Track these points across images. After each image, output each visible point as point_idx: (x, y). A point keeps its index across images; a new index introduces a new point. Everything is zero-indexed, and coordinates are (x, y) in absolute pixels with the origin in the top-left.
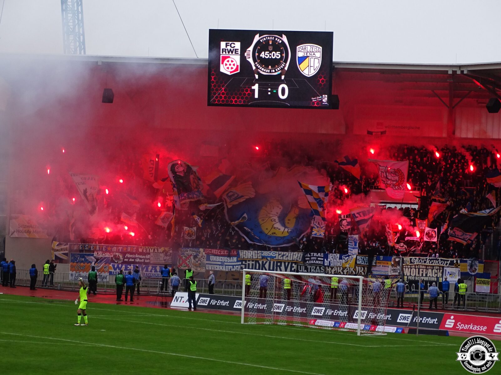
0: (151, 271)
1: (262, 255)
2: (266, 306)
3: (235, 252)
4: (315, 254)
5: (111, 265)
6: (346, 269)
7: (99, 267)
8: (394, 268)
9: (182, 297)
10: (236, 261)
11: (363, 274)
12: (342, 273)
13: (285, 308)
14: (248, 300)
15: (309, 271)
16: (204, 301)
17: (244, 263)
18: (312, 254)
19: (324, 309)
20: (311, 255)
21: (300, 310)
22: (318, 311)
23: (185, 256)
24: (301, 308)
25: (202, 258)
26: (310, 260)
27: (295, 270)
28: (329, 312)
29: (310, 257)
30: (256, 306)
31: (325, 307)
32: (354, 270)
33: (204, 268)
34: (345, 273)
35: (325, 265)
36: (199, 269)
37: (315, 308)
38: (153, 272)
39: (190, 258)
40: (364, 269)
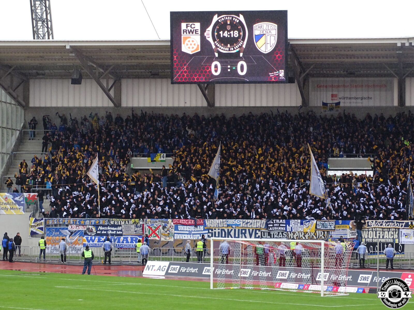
0: (123, 242)
1: (228, 223)
2: (233, 271)
3: (202, 221)
4: (278, 221)
5: (85, 238)
6: (307, 234)
7: (74, 239)
8: (353, 231)
9: (153, 266)
10: (203, 230)
11: (323, 238)
12: (304, 238)
13: (251, 273)
14: (216, 267)
15: (272, 237)
16: (174, 269)
17: (210, 231)
18: (275, 220)
19: (288, 272)
20: (273, 222)
21: (265, 274)
22: (283, 275)
23: (154, 227)
24: (266, 272)
25: (171, 228)
26: (273, 226)
27: (259, 236)
28: (293, 275)
29: (273, 224)
30: (223, 271)
31: (289, 270)
32: (314, 234)
33: (173, 237)
34: (307, 238)
35: (287, 230)
36: (168, 238)
37: (279, 272)
38: (125, 243)
39: (159, 229)
40: (324, 233)
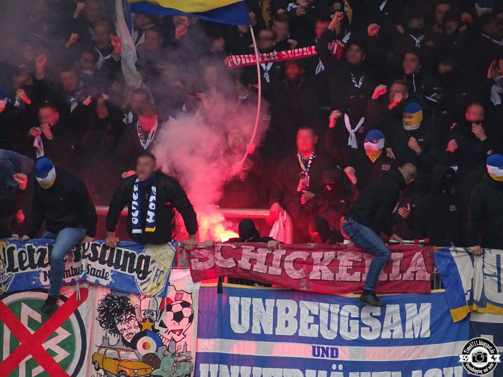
10: (426, 332)
25: (168, 317)
39: (73, 317)
